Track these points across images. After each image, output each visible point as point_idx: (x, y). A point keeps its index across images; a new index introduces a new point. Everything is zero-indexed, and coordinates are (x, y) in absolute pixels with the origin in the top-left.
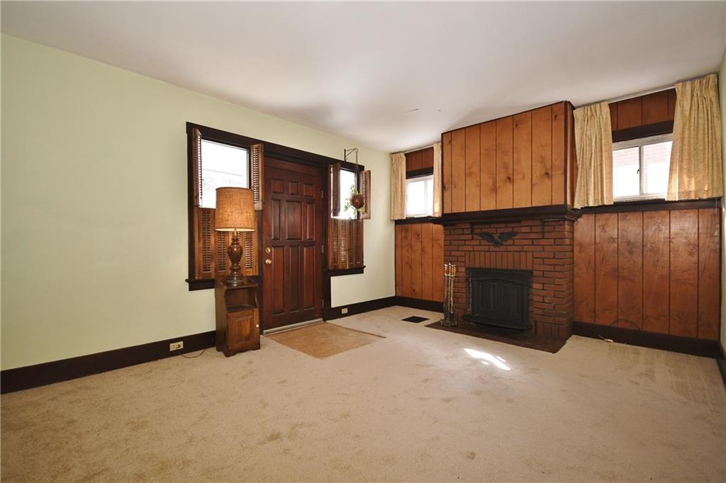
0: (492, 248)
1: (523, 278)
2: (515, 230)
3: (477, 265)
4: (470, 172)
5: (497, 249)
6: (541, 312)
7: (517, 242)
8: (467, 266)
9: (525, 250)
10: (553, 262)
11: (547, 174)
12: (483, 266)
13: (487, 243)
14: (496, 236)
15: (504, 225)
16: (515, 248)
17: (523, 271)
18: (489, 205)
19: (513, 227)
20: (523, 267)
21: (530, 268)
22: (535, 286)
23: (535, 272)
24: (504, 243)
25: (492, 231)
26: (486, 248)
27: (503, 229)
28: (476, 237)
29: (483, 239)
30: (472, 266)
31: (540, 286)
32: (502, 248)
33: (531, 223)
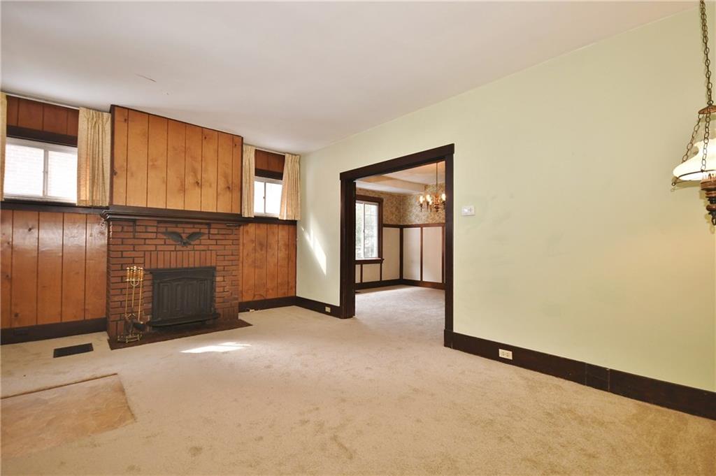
0: (179, 248)
1: (207, 274)
2: (202, 231)
3: (161, 266)
4: (153, 165)
5: (185, 248)
6: (221, 300)
7: (203, 242)
8: (147, 267)
9: (210, 249)
10: (232, 257)
11: (229, 188)
12: (167, 266)
13: (172, 242)
14: (184, 236)
15: (191, 226)
16: (202, 247)
17: (209, 267)
18: (176, 204)
19: (200, 229)
20: (209, 265)
21: (213, 264)
22: (218, 279)
23: (218, 268)
24: (192, 243)
25: (179, 230)
26: (172, 248)
27: (189, 230)
28: (160, 236)
29: (169, 239)
30: (154, 266)
31: (221, 279)
32: (190, 247)
33: (219, 226)
